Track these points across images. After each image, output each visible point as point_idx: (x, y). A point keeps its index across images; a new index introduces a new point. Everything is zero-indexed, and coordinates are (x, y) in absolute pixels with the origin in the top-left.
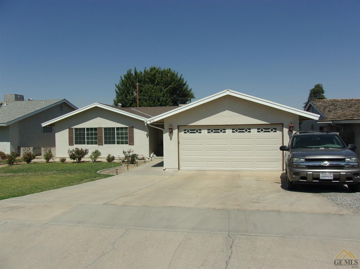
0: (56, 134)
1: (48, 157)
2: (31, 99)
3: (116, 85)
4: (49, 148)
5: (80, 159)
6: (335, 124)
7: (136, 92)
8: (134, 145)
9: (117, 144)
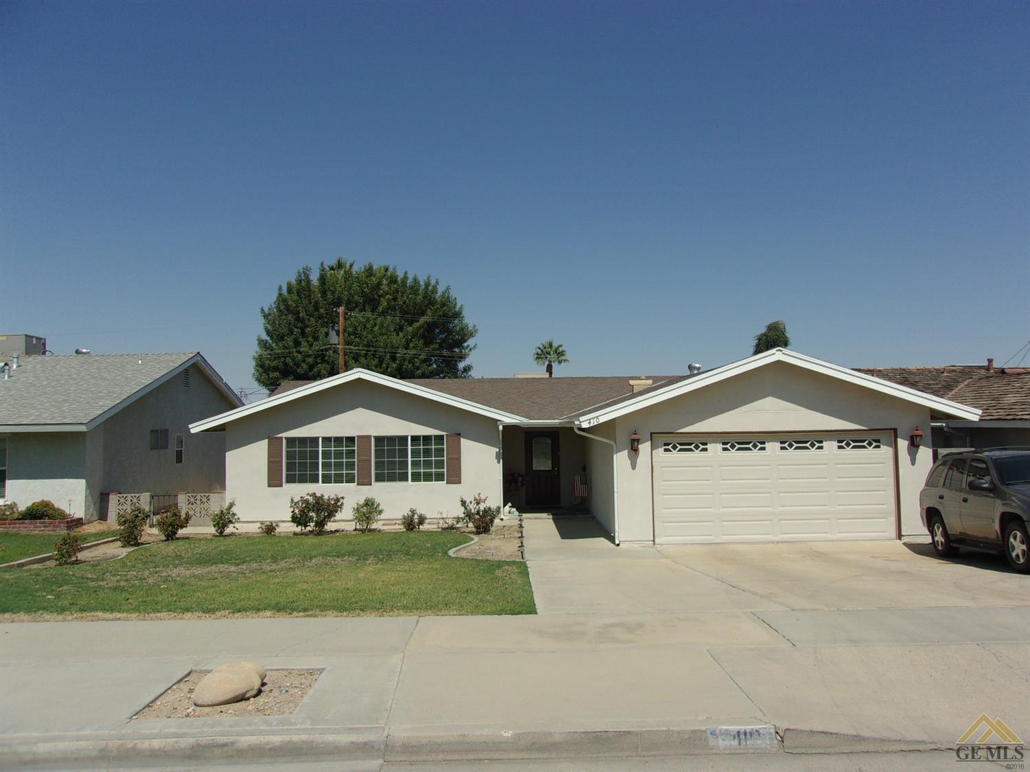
0: (228, 454)
1: (223, 520)
2: (84, 351)
3: (262, 310)
4: (202, 495)
5: (321, 524)
6: (954, 429)
7: (338, 333)
8: (460, 483)
9: (412, 480)
